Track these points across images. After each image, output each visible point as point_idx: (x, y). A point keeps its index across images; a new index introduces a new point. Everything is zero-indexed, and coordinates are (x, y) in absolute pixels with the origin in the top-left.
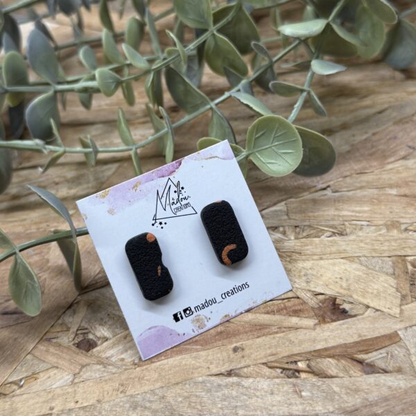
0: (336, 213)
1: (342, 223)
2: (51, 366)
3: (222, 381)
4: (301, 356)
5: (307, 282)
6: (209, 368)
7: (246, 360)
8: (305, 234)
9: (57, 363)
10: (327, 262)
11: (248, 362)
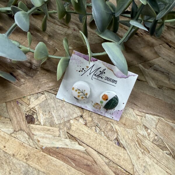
2: (9, 117)
8: (158, 143)
10: (158, 167)
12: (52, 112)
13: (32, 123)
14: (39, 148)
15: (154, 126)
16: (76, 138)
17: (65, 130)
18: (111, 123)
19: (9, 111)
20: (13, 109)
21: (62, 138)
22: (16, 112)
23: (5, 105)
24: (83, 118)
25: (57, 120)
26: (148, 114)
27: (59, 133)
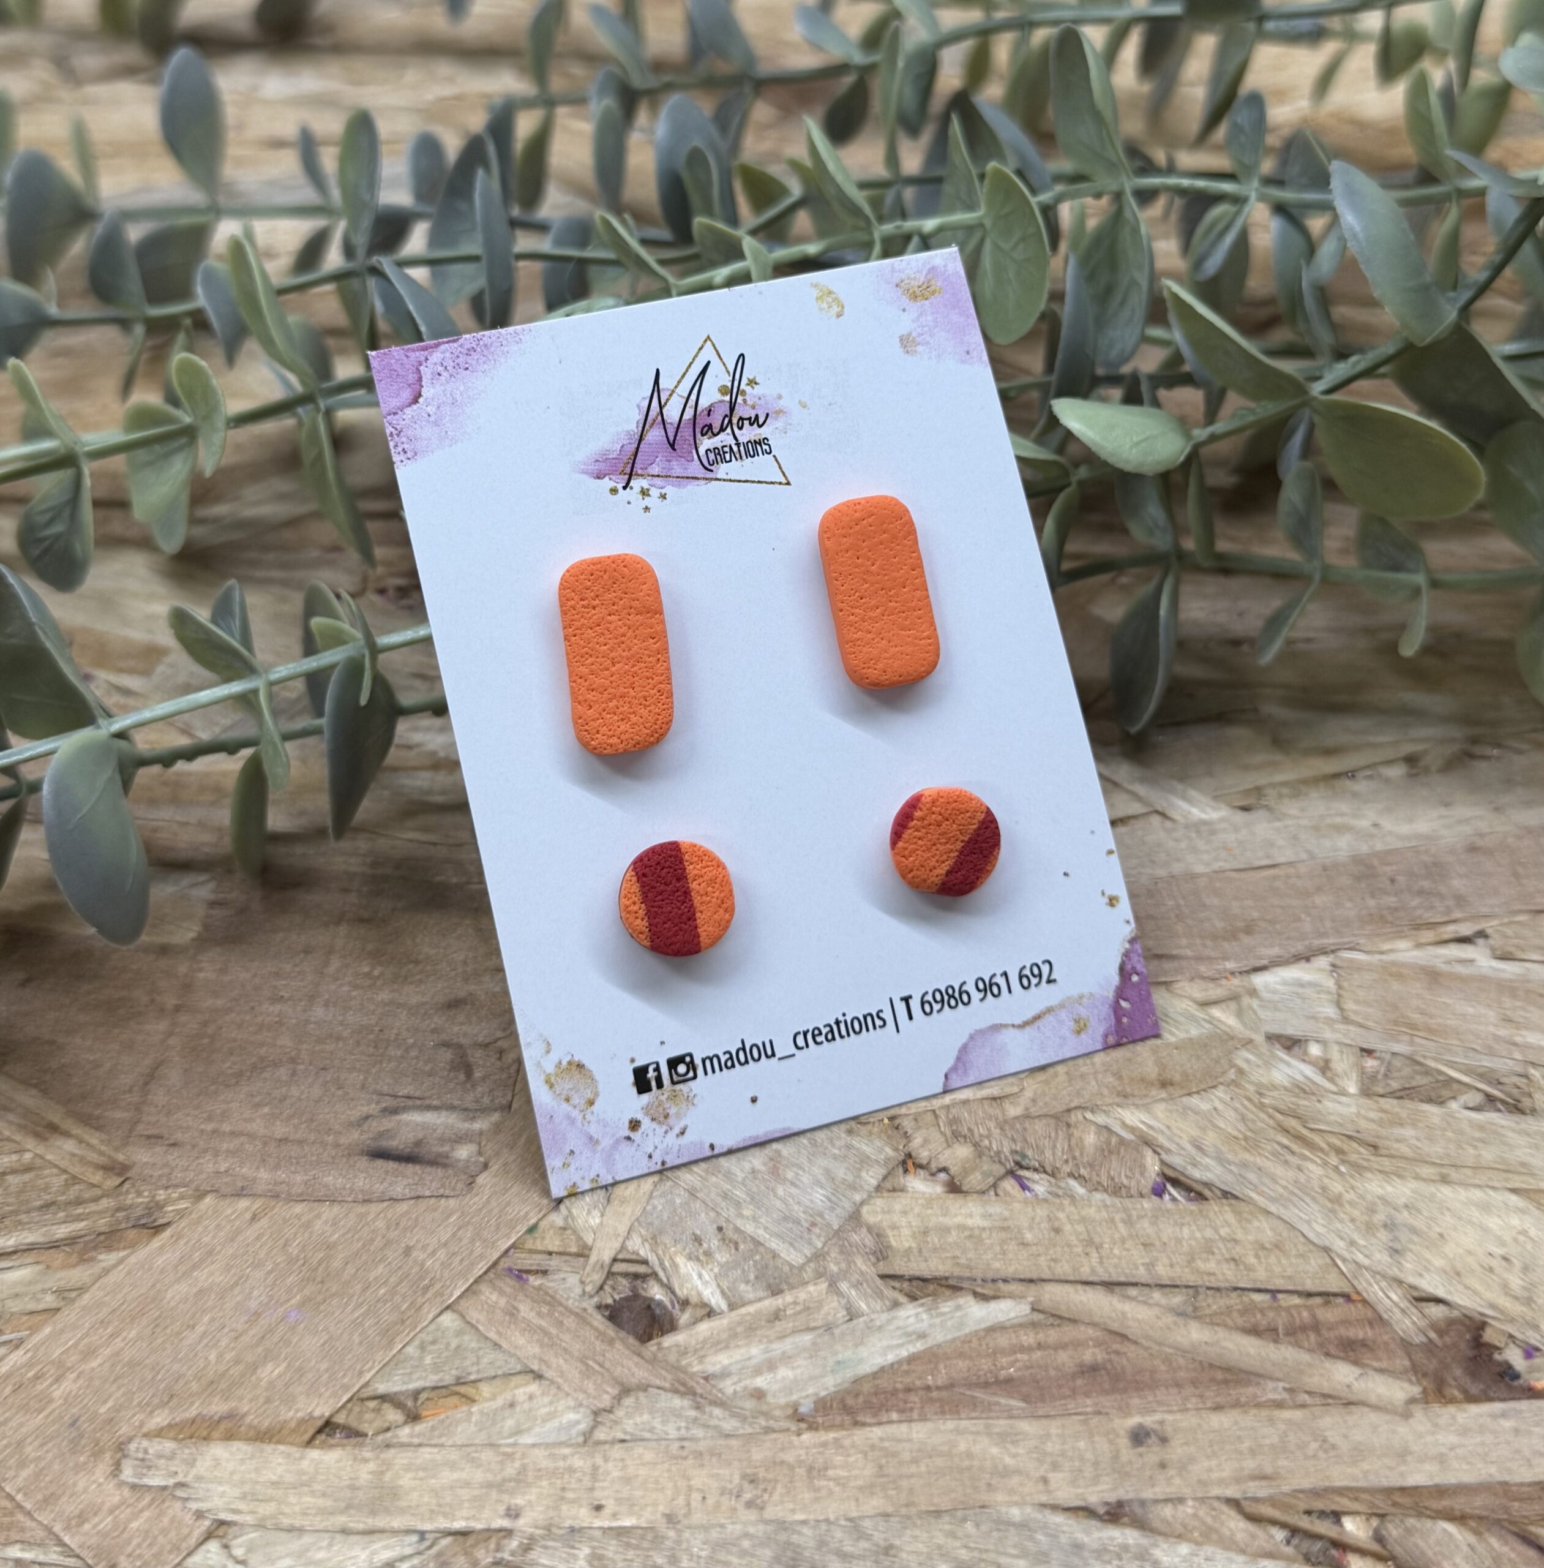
0: (1502, 1032)
1: (1519, 1069)
2: (519, 1367)
3: (1088, 1533)
4: (1356, 1499)
5: (1395, 1252)
6: (1045, 1480)
7: (1169, 1480)
8: (1395, 1085)
9: (541, 1360)
10: (1463, 1194)
11: (1176, 1485)
12: (739, 1223)
13: (663, 1333)
14: (783, 1424)
16: (947, 1278)
17: (864, 1268)
18: (1089, 1115)
19: (496, 1338)
20: (512, 1315)
21: (874, 1316)
22: (543, 1323)
23: (454, 1321)
24: (921, 1166)
25: (786, 1245)
26: (1264, 968)
27: (843, 1302)
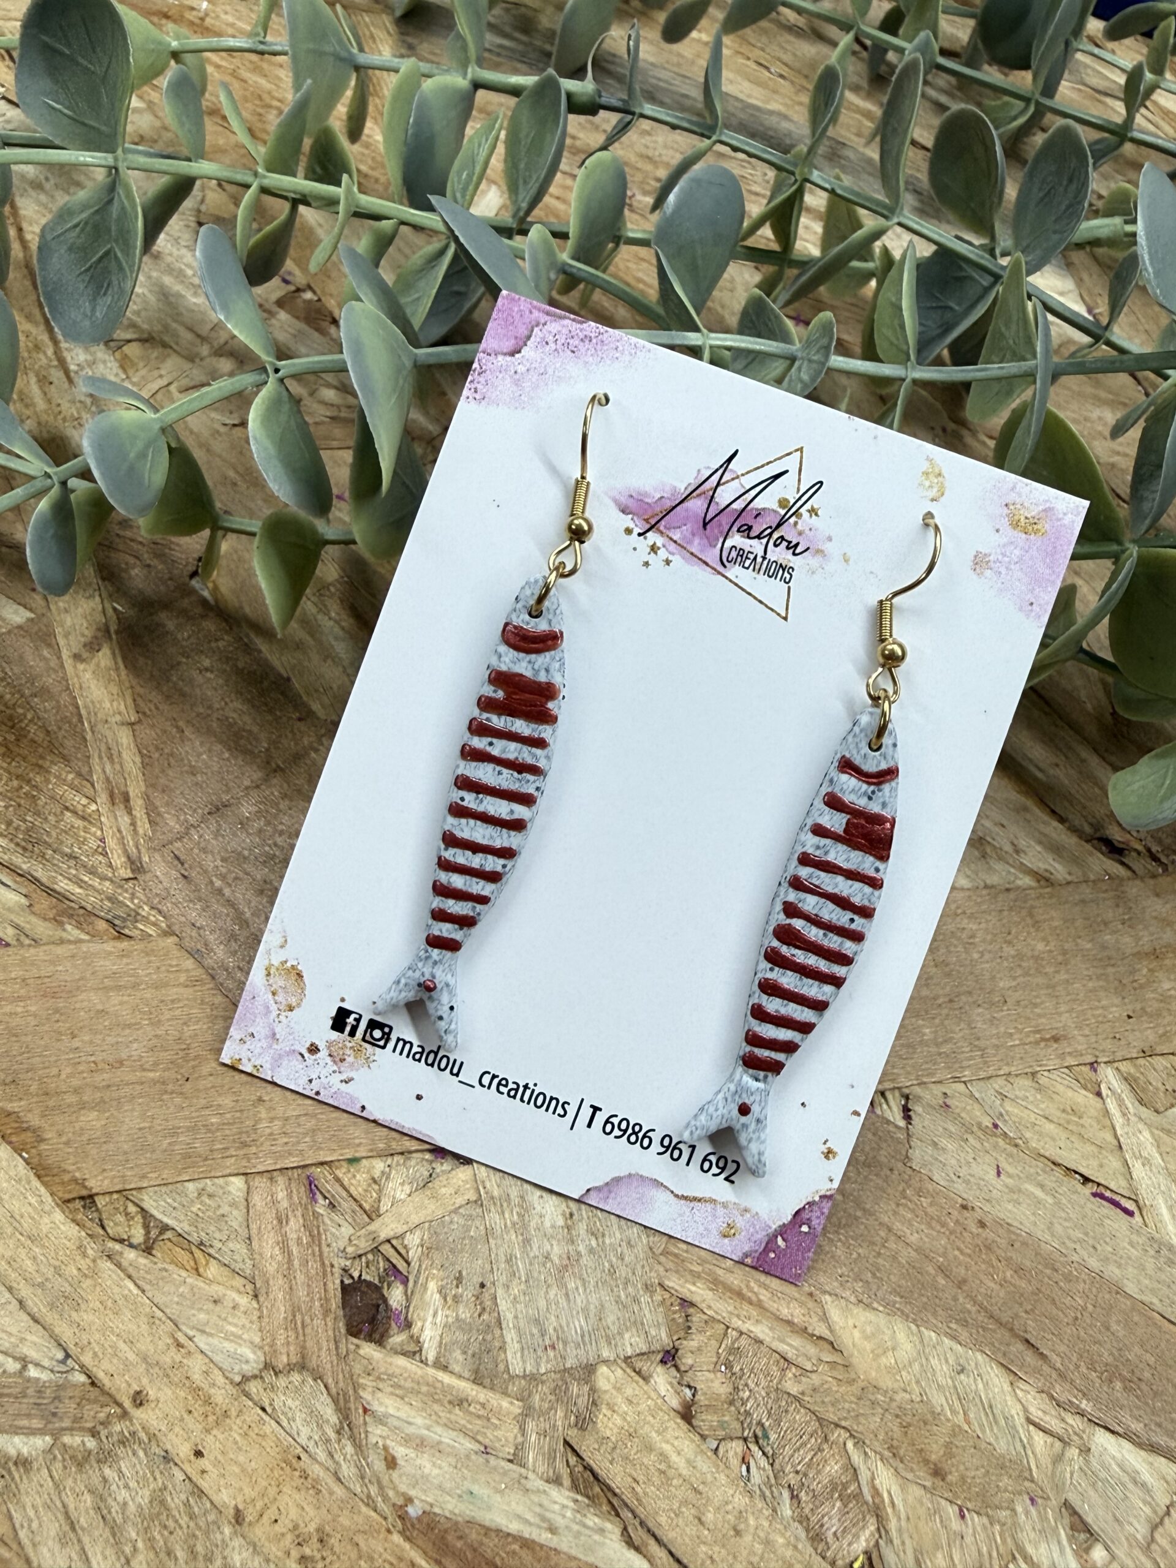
12: (500, 1293)
13: (370, 1338)
14: (387, 1510)
15: (1141, 1531)
16: (615, 1494)
17: (559, 1423)
18: (850, 1445)
19: (254, 1232)
20: (280, 1222)
21: (531, 1475)
22: (295, 1250)
23: (239, 1189)
24: (676, 1366)
25: (517, 1346)
26: (1113, 1432)
27: (520, 1439)
